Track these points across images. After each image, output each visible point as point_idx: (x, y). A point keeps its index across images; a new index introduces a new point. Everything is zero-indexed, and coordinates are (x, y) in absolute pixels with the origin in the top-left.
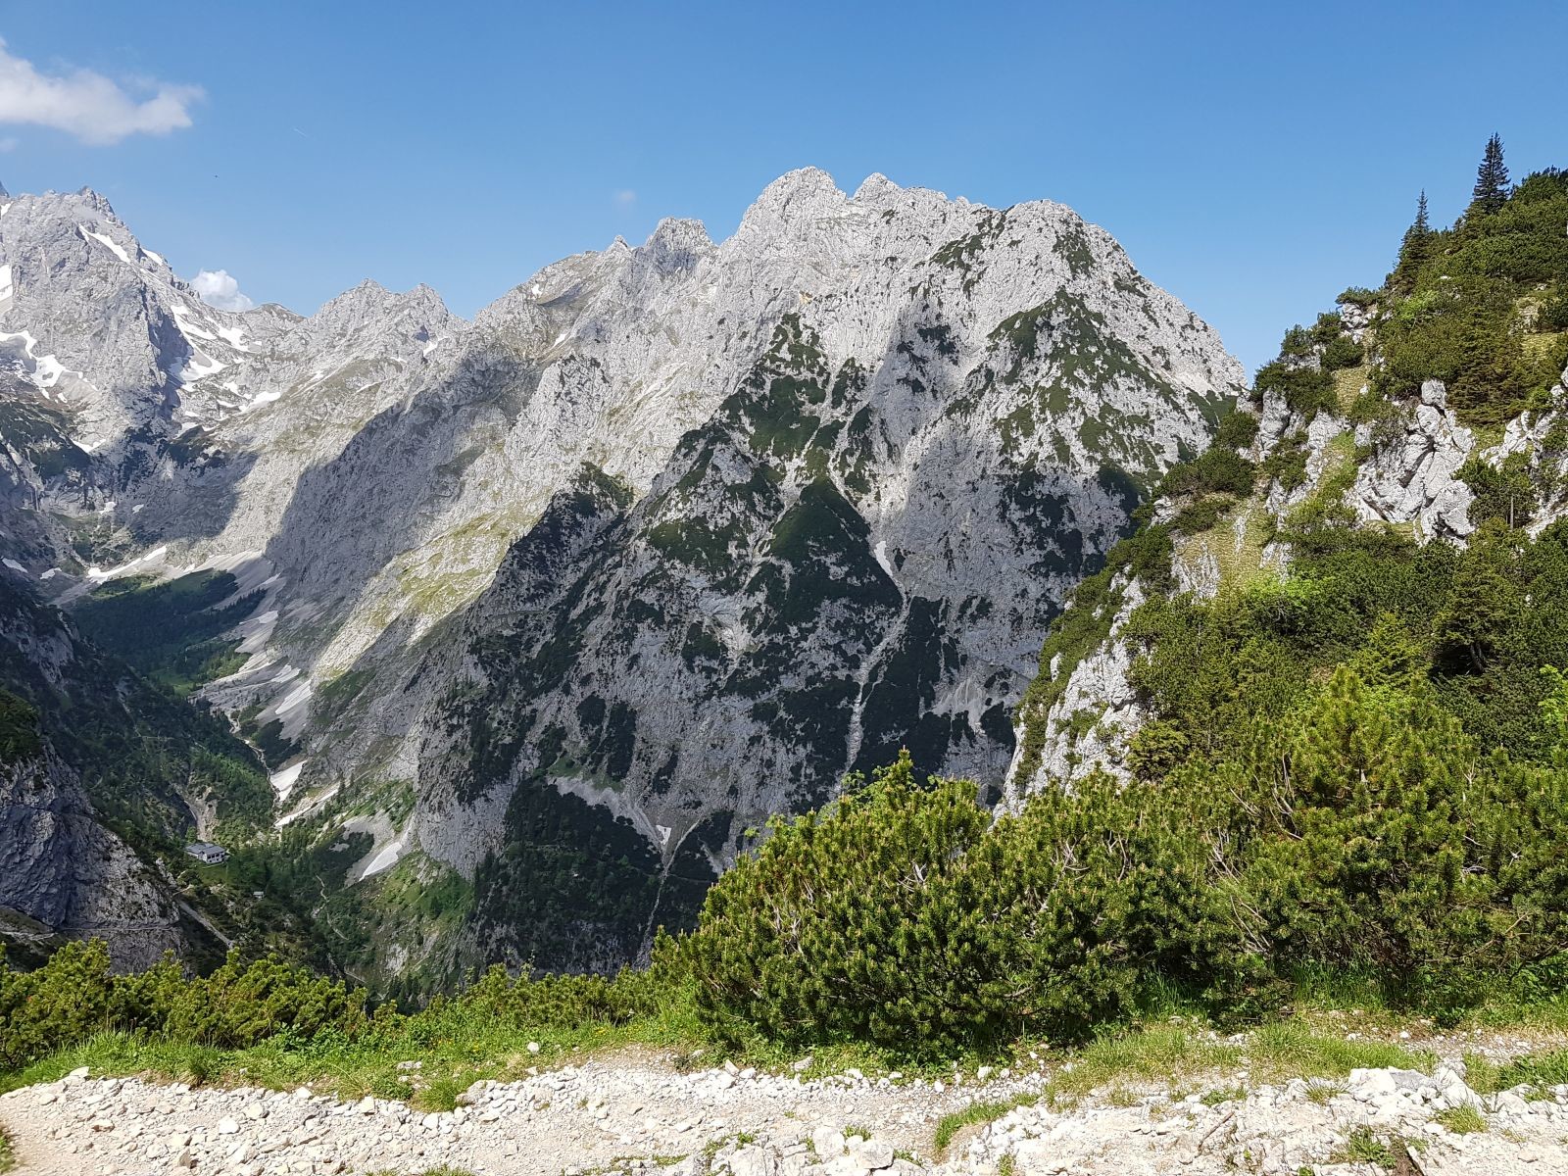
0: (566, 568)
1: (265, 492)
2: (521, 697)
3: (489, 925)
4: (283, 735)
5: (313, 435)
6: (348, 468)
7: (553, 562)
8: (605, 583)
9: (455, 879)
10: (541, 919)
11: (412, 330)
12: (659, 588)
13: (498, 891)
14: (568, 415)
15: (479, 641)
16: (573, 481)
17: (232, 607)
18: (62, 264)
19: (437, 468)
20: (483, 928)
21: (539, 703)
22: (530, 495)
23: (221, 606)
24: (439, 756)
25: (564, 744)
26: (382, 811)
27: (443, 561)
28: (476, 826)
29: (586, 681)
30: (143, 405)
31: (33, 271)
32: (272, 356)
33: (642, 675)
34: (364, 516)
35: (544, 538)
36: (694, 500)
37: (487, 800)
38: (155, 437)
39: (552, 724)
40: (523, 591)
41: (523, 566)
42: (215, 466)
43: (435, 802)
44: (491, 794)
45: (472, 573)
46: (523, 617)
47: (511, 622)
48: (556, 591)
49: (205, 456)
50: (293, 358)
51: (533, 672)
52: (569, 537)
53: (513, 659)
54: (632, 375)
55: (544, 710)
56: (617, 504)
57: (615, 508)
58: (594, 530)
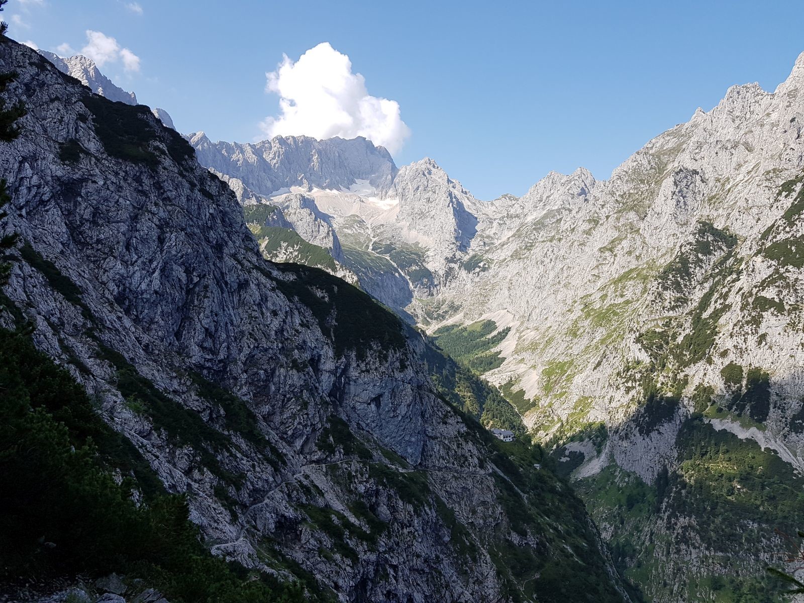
0: (695, 288)
1: (507, 280)
2: (676, 367)
3: (673, 515)
4: (526, 397)
5: (529, 250)
6: (549, 261)
7: (685, 285)
8: (727, 292)
9: (639, 483)
10: (715, 516)
11: (576, 191)
12: (778, 287)
13: (679, 493)
14: (682, 204)
15: (641, 335)
16: (694, 234)
17: (495, 336)
18: (418, 189)
19: (600, 249)
20: (669, 518)
21: (690, 370)
22: (660, 254)
23: (490, 336)
24: (622, 406)
25: (712, 397)
26: (587, 440)
27: (609, 298)
28: (653, 450)
29: (724, 354)
30: (452, 246)
31: (406, 194)
32: (507, 217)
33: (770, 348)
34: (559, 283)
35: (678, 270)
36: (799, 224)
37: (659, 433)
38: (457, 260)
39: (700, 384)
40: (667, 304)
41: (666, 289)
42: (484, 271)
43: (623, 433)
44: (662, 429)
45: (627, 302)
46: (668, 320)
47: (660, 323)
48: (689, 303)
49: (479, 267)
50: (517, 216)
51: (683, 351)
52: (695, 269)
53: (665, 346)
54: (721, 175)
55: (694, 375)
56: (726, 246)
57: (725, 249)
58: (712, 263)
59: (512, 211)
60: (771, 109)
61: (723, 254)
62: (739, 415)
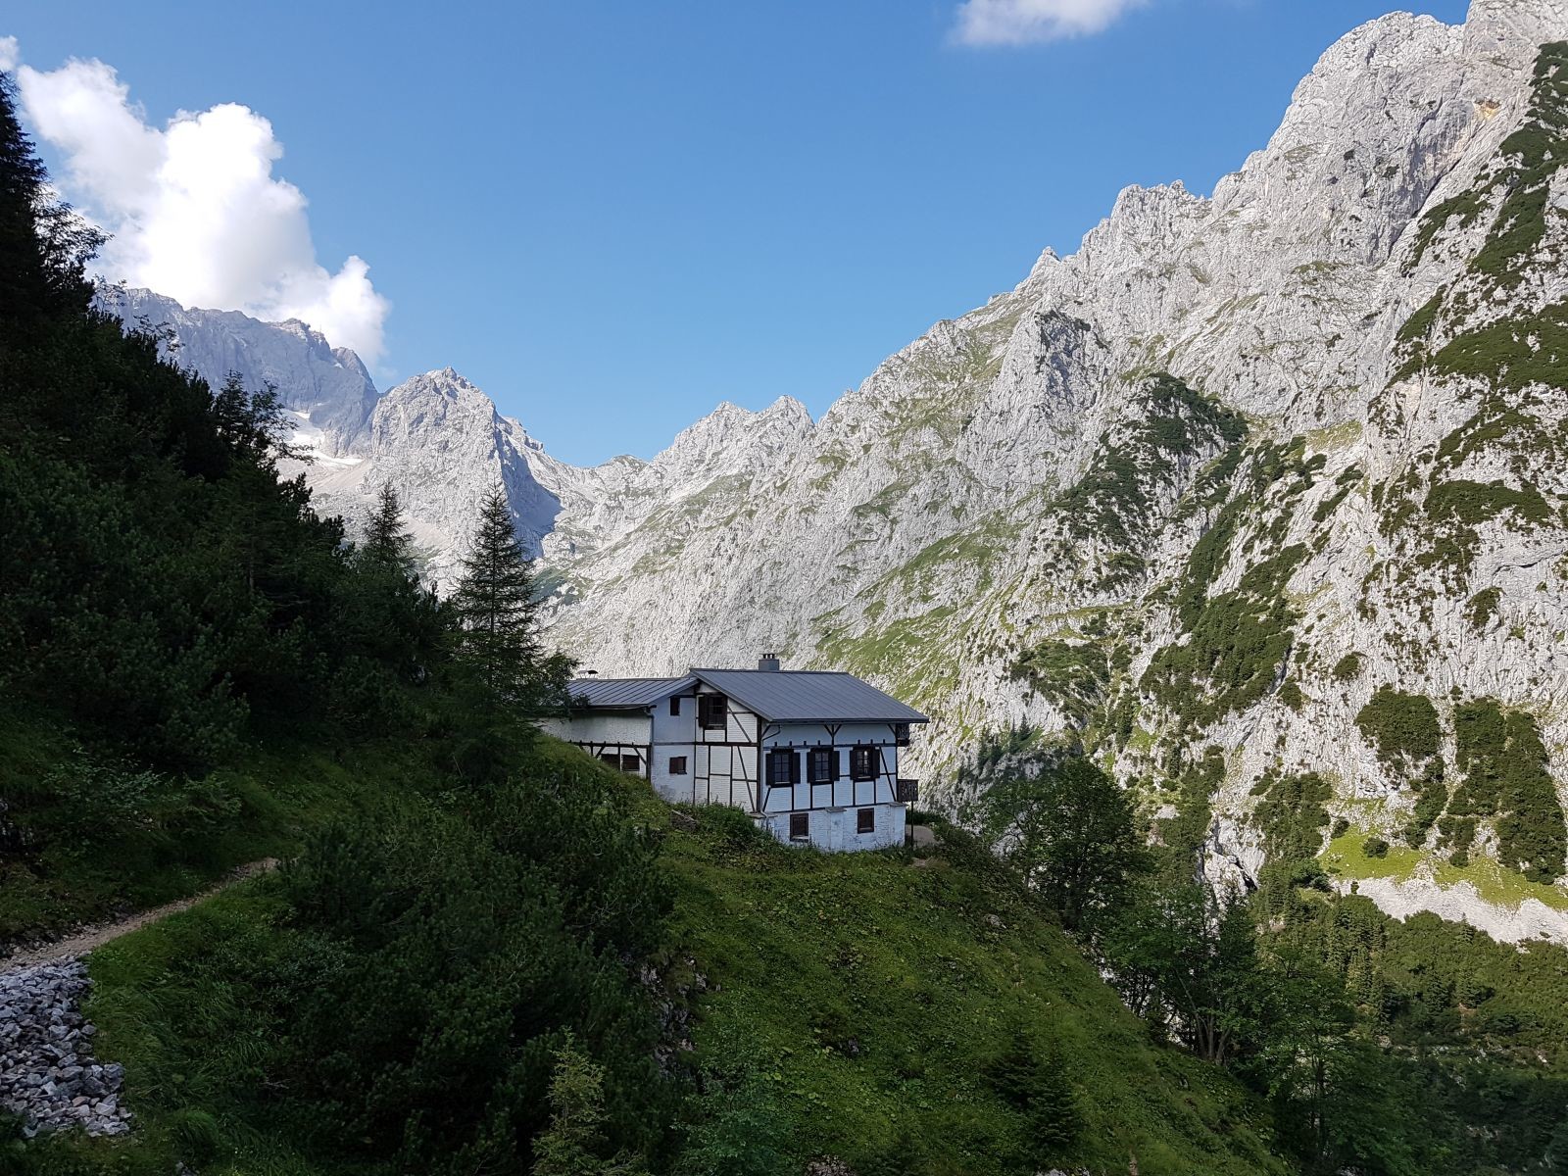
0: (1158, 533)
1: (624, 619)
2: (1171, 726)
5: (674, 554)
6: (725, 561)
7: (1134, 526)
8: (1281, 520)
11: (777, 441)
12: (1512, 446)
14: (1059, 387)
15: (1026, 656)
16: (1143, 401)
18: (420, 419)
19: (856, 510)
21: (1227, 733)
22: (1013, 499)
25: (1329, 808)
27: (889, 608)
29: (1348, 668)
31: (392, 431)
32: (626, 494)
33: (1517, 633)
35: (1110, 487)
39: (1271, 773)
40: (1088, 573)
41: (1081, 533)
42: (568, 603)
45: (941, 612)
46: (1096, 616)
47: (1076, 625)
48: (1149, 572)
49: (559, 595)
50: (649, 493)
51: (1189, 675)
52: (1153, 486)
53: (1099, 683)
54: (1142, 333)
55: (1240, 747)
56: (1222, 435)
57: (1222, 442)
58: (1192, 475)
59: (637, 482)
60: (1237, 201)
61: (1217, 454)
62: (1459, 861)
